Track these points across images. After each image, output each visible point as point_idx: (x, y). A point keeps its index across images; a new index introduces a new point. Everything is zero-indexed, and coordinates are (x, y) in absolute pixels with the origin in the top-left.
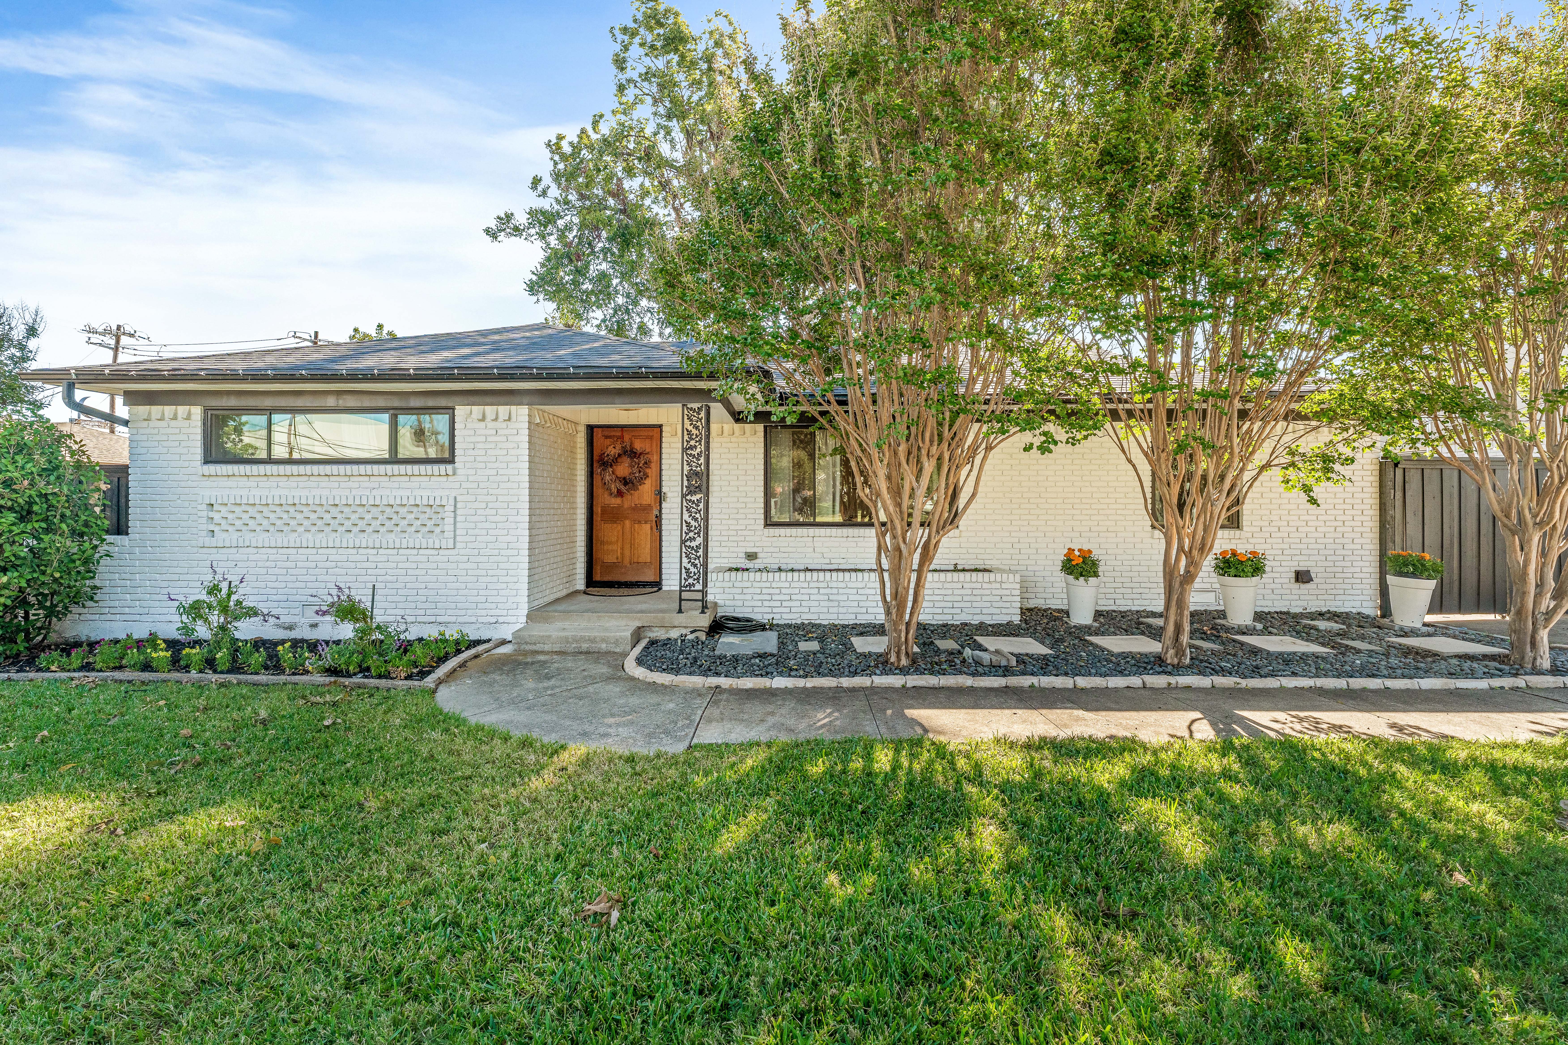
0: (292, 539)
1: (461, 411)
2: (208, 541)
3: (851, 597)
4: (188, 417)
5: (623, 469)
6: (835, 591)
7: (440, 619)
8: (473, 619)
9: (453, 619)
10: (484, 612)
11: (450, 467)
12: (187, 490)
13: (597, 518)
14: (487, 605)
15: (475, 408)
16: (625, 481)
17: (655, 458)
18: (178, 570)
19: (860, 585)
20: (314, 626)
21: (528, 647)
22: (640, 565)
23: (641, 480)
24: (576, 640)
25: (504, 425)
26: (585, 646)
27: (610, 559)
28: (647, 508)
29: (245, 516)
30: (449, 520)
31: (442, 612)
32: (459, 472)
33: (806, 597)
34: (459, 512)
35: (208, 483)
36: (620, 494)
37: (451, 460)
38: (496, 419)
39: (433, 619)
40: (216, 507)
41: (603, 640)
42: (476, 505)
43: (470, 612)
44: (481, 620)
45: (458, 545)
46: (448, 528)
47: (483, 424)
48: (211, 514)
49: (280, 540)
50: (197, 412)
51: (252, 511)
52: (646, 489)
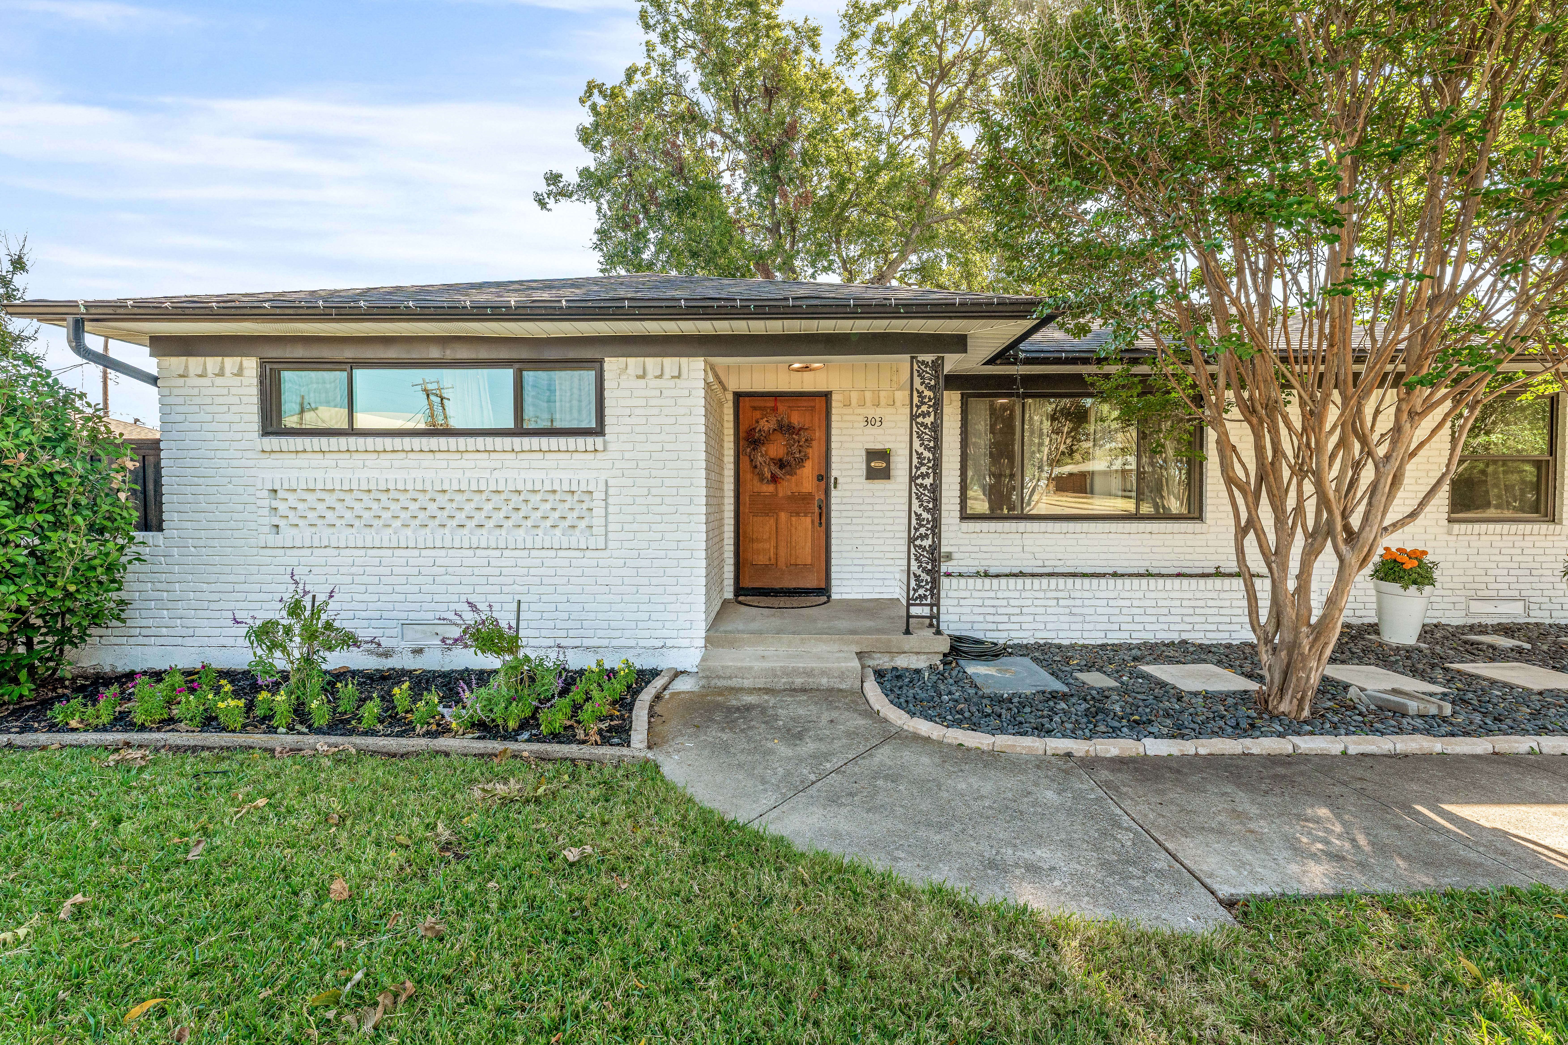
0: (386, 537)
1: (612, 365)
2: (272, 540)
3: (1100, 610)
4: (240, 373)
5: (776, 449)
6: (1078, 602)
7: (587, 642)
8: (632, 643)
9: (605, 642)
10: (647, 634)
11: (599, 440)
12: (241, 472)
13: (744, 509)
14: (650, 624)
15: (632, 361)
16: (781, 464)
17: (819, 434)
18: (231, 578)
19: (1112, 595)
20: (418, 651)
21: (721, 683)
22: (796, 568)
23: (801, 462)
24: (786, 673)
25: (671, 383)
26: (799, 681)
27: (762, 560)
28: (806, 498)
29: (321, 507)
30: (599, 512)
31: (591, 633)
32: (611, 447)
33: (1041, 610)
34: (611, 500)
35: (269, 462)
36: (774, 479)
37: (599, 431)
38: (660, 376)
39: (577, 642)
40: (281, 494)
41: (823, 673)
42: (635, 491)
43: (627, 633)
44: (642, 643)
45: (611, 545)
46: (598, 521)
47: (642, 383)
48: (275, 504)
49: (370, 537)
50: (251, 365)
51: (330, 499)
52: (807, 473)
